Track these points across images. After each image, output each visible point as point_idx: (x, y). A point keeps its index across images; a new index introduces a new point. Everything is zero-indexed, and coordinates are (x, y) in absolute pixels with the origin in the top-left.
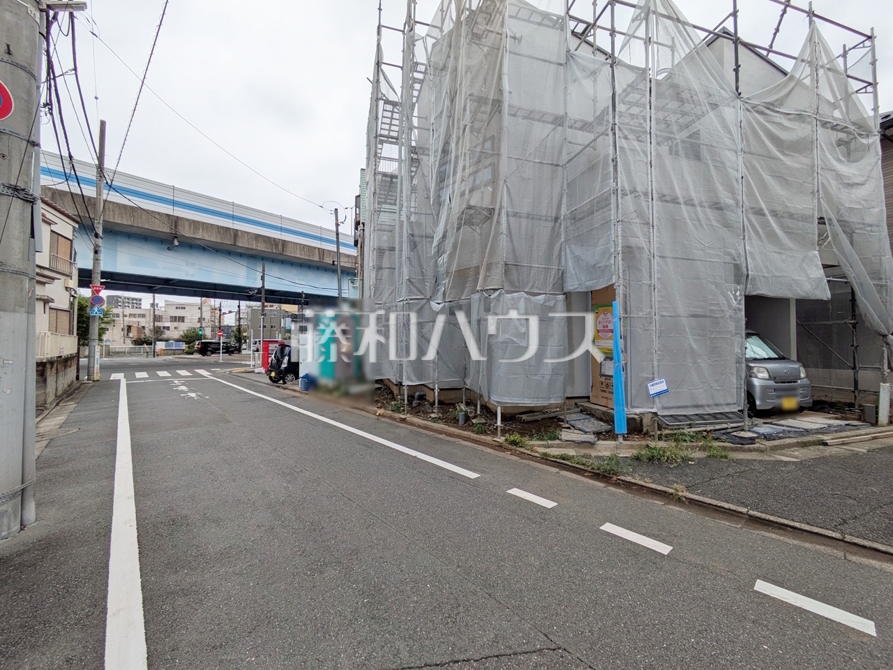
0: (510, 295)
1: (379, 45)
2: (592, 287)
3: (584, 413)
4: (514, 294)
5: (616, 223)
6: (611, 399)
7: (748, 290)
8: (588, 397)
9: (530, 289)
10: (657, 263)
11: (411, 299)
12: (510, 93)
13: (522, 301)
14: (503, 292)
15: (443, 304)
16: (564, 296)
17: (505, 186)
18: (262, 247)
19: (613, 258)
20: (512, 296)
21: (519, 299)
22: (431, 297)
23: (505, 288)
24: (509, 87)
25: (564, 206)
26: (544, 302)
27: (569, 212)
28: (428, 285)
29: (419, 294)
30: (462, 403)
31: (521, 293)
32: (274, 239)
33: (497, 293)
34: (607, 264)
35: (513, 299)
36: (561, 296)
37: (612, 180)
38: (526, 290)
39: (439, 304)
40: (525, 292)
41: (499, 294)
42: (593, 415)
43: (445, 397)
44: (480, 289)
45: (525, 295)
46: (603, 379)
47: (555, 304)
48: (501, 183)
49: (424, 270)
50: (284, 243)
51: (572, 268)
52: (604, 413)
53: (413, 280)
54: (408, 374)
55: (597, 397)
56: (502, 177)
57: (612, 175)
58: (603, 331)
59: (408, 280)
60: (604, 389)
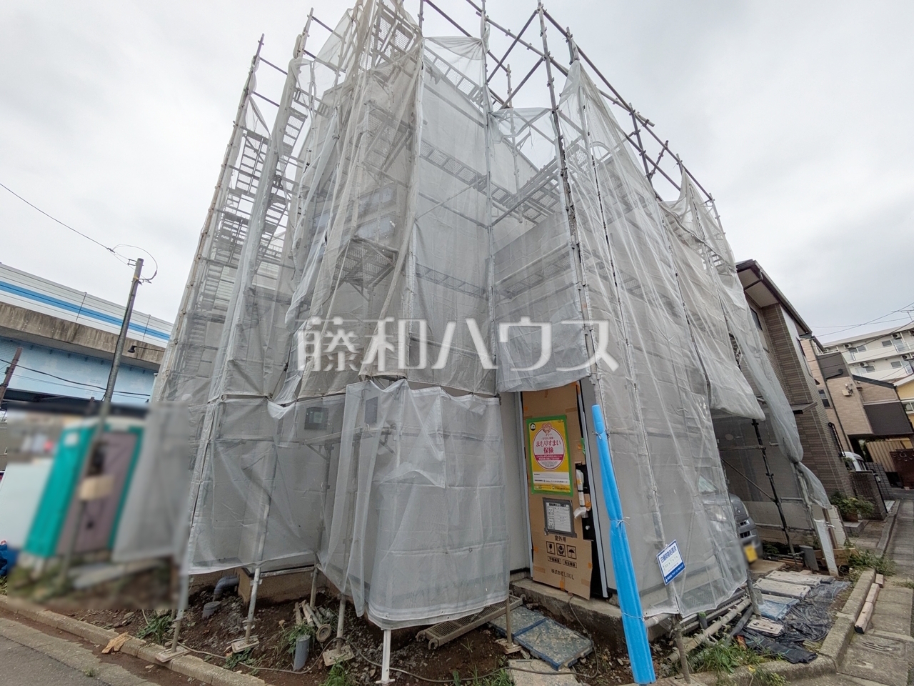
0: (417, 391)
1: (252, 73)
2: (546, 383)
3: (529, 605)
4: (424, 390)
5: (582, 288)
6: (570, 576)
7: (712, 402)
8: (527, 570)
9: (451, 383)
10: (632, 353)
11: (229, 397)
12: (425, 123)
13: (438, 402)
14: (406, 384)
15: (292, 405)
16: (497, 399)
17: (415, 226)
18: (33, 329)
19: (583, 337)
20: (421, 394)
21: (433, 398)
22: (271, 395)
23: (410, 379)
24: (424, 116)
25: (491, 275)
26: (471, 407)
27: (498, 282)
28: (271, 374)
29: (248, 386)
30: (308, 601)
31: (435, 389)
32: (63, 322)
33: (395, 385)
34: (573, 346)
35: (422, 398)
36: (493, 399)
37: (569, 233)
38: (444, 384)
39: (284, 405)
40: (443, 388)
41: (399, 388)
42: (545, 609)
43: (273, 592)
44: (365, 373)
45: (443, 393)
46: (552, 538)
47: (485, 411)
48: (410, 221)
49: (265, 348)
50: (79, 329)
51: (509, 357)
52: (567, 607)
53: (240, 363)
54: (197, 548)
55: (543, 570)
56: (411, 214)
57: (568, 227)
58: (546, 457)
59: (233, 361)
60: (556, 556)
